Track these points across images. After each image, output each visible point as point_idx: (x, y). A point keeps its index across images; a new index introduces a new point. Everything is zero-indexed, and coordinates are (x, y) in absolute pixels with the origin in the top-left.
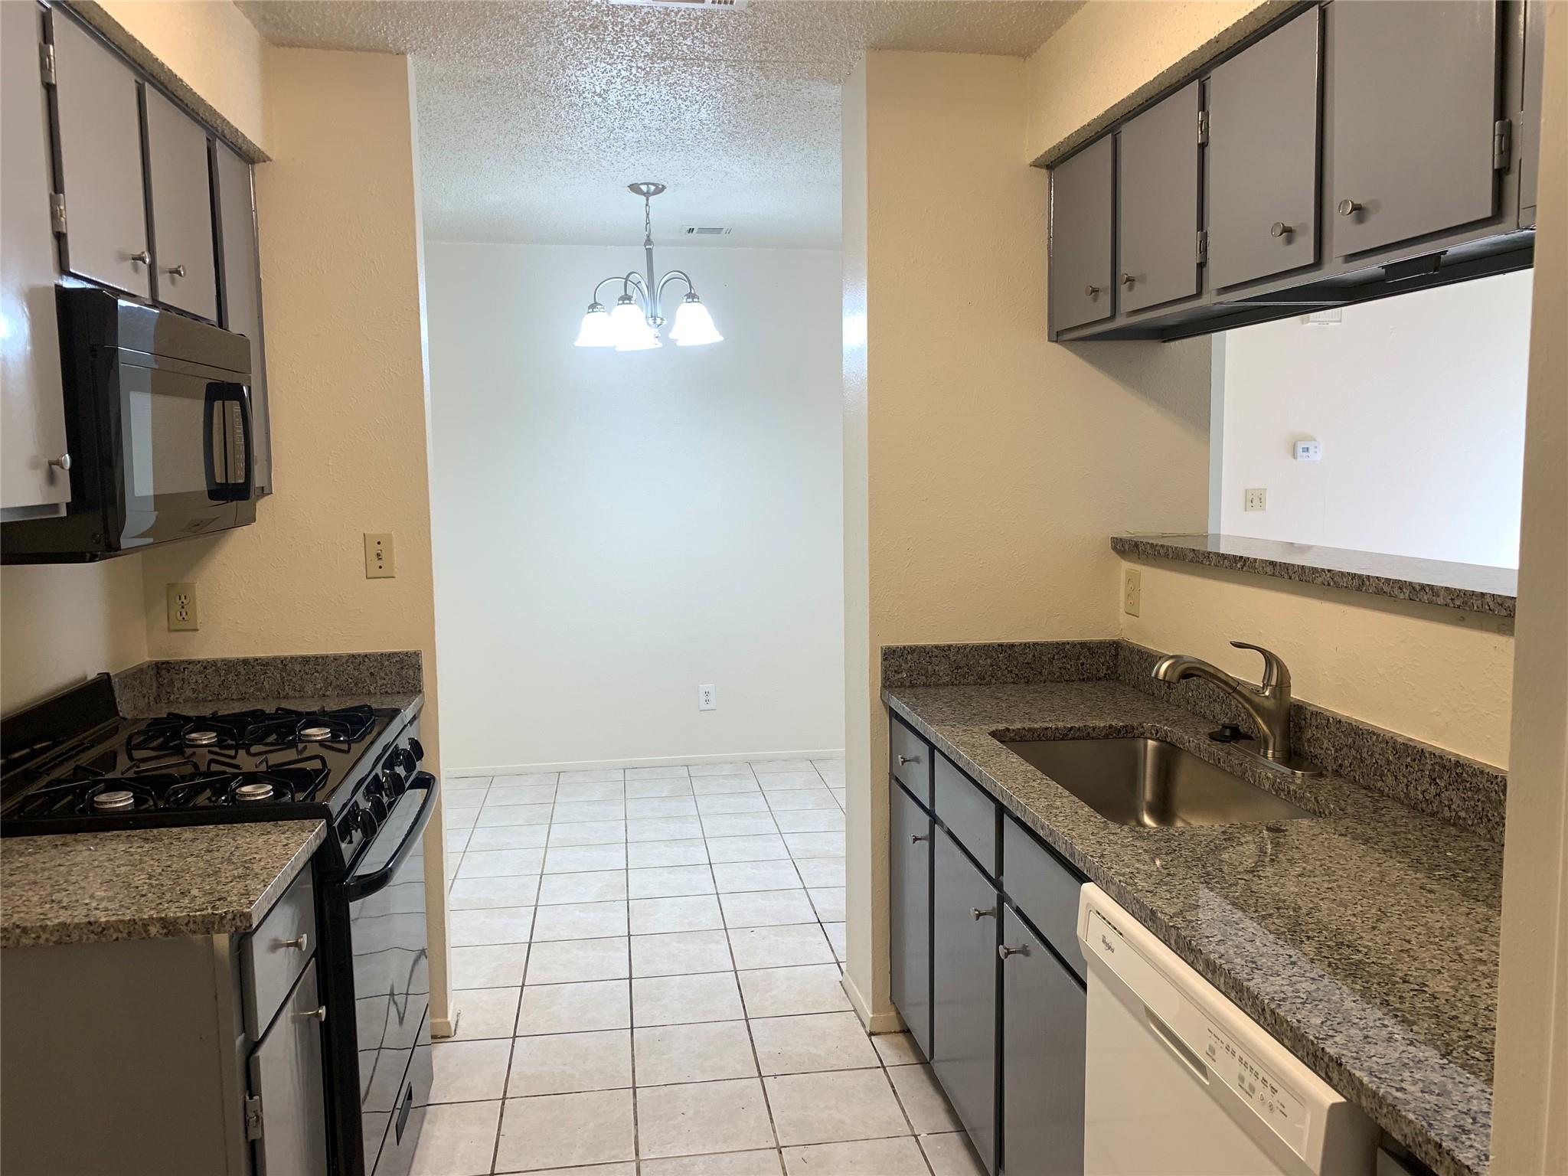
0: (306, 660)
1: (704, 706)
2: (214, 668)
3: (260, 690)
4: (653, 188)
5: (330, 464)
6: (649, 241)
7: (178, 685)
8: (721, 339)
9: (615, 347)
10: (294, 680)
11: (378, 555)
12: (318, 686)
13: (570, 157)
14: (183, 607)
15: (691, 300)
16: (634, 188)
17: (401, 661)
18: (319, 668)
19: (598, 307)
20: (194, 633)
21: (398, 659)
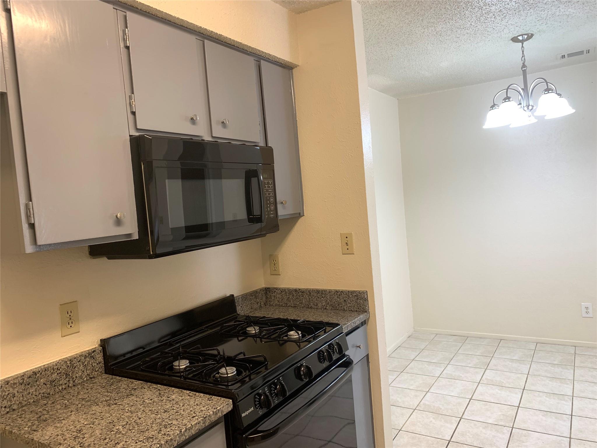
0: (318, 291)
1: (585, 315)
2: (285, 292)
3: (301, 303)
4: (526, 36)
5: (326, 201)
6: (524, 66)
7: (273, 298)
8: (573, 111)
9: (508, 126)
10: (314, 300)
11: (347, 243)
12: (323, 304)
13: (468, 32)
14: (275, 265)
15: (547, 92)
16: (515, 40)
17: (356, 296)
18: (323, 295)
19: (495, 106)
20: (279, 276)
21: (356, 294)
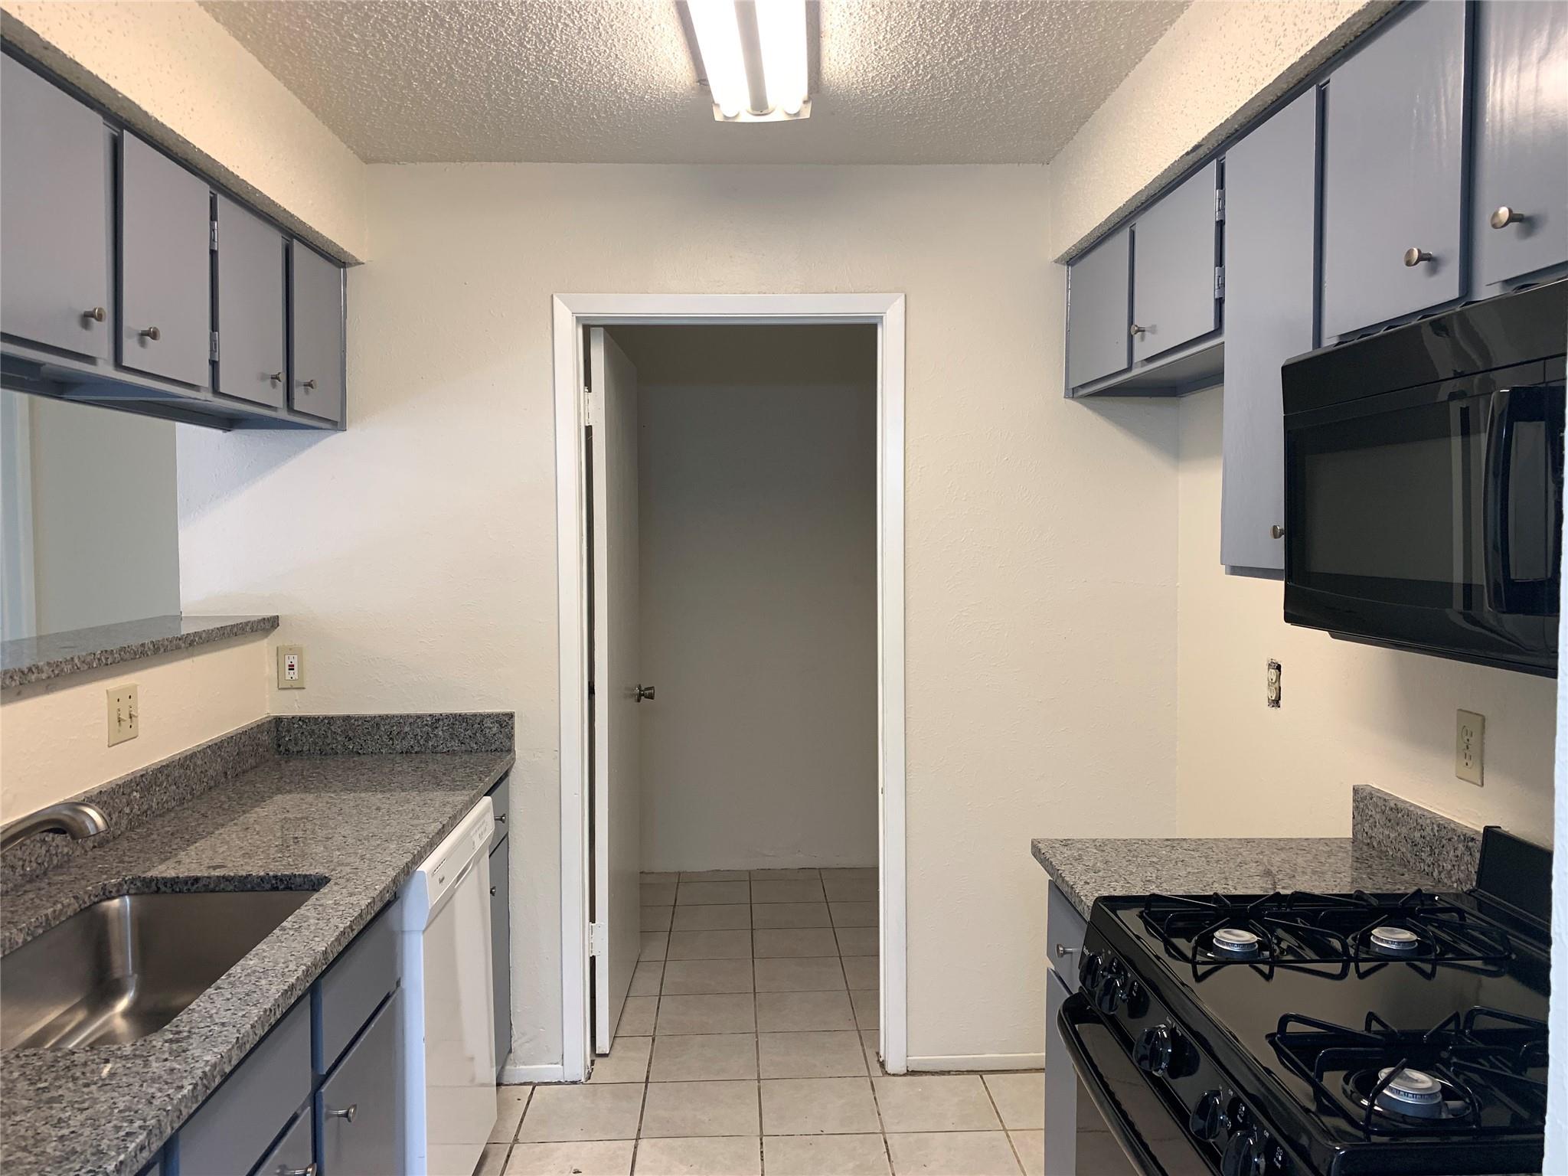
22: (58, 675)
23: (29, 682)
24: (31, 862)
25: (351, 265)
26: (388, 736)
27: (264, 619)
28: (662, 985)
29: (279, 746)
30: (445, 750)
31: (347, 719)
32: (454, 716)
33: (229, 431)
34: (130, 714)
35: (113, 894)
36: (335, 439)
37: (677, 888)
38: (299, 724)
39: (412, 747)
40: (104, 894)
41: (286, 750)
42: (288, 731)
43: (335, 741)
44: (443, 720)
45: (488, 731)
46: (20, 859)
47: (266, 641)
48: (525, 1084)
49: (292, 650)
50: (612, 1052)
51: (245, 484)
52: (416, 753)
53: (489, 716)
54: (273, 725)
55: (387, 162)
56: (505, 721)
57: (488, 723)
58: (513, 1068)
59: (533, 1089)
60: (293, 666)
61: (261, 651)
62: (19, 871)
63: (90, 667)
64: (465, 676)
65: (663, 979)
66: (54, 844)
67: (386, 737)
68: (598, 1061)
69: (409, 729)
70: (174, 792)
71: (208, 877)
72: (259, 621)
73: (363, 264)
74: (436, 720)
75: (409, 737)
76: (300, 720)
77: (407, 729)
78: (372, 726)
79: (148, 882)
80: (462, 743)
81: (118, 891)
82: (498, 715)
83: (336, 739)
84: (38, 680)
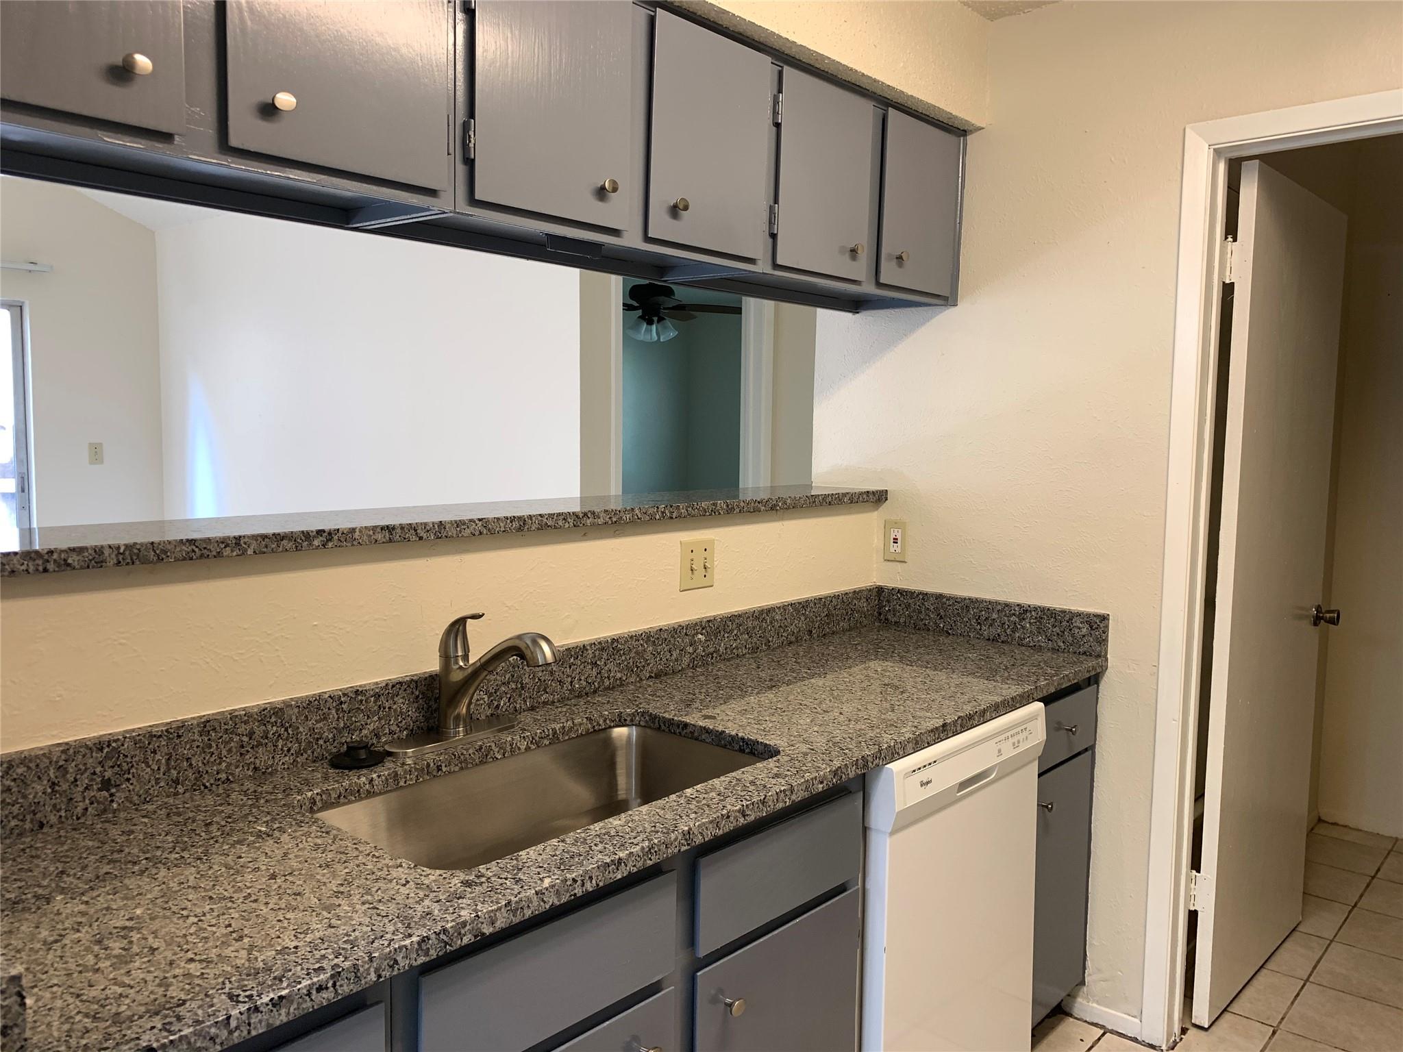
22: (616, 522)
23: (583, 524)
24: (580, 680)
25: (971, 132)
26: (977, 620)
27: (868, 492)
28: (1315, 967)
29: (880, 614)
30: (1031, 644)
31: (940, 597)
32: (1043, 610)
33: (858, 313)
34: (705, 565)
35: (627, 722)
36: (947, 316)
37: (1386, 857)
38: (898, 596)
39: (999, 635)
40: (620, 720)
41: (885, 619)
42: (888, 601)
43: (927, 618)
44: (1031, 611)
45: (1077, 631)
46: (568, 676)
47: (876, 513)
48: (1096, 1025)
49: (897, 524)
50: (1214, 1028)
51: (868, 364)
52: (1003, 642)
53: (1079, 614)
54: (875, 593)
55: (1011, 14)
56: (1099, 623)
57: (1077, 622)
58: (1085, 1002)
59: (1103, 1035)
60: (897, 539)
61: (869, 522)
62: (567, 686)
63: (652, 518)
64: (1058, 568)
65: (1318, 962)
66: (606, 668)
67: (975, 621)
68: (1192, 1032)
69: (996, 616)
70: (746, 641)
71: (693, 725)
72: (861, 494)
73: (983, 128)
74: (1024, 611)
75: (996, 624)
76: (898, 592)
77: (995, 616)
78: (962, 608)
79: (654, 718)
80: (1049, 640)
81: (632, 720)
82: (1088, 615)
83: (929, 616)
84: (593, 525)
